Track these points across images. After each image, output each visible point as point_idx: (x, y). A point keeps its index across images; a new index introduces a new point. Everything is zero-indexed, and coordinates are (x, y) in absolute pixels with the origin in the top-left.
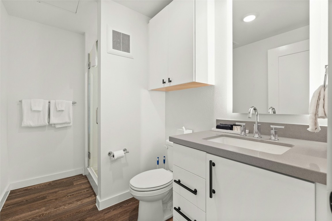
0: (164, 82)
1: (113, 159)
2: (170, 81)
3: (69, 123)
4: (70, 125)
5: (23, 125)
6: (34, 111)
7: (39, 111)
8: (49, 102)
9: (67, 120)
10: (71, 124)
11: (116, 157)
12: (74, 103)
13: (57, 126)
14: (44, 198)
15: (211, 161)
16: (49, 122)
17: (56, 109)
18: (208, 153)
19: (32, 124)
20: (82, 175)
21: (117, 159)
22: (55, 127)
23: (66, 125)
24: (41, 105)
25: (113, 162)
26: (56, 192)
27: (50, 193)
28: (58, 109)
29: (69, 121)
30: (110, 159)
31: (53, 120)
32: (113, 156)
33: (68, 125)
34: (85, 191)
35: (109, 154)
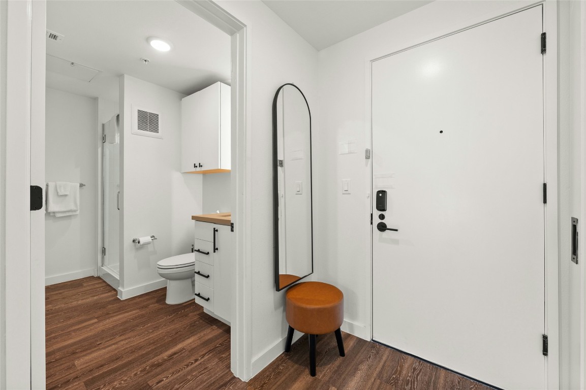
0: (195, 166)
1: (139, 245)
2: (200, 166)
3: (75, 211)
4: (76, 214)
8: (47, 185)
9: (73, 207)
10: (78, 212)
11: (141, 243)
12: (81, 185)
13: (58, 215)
15: (214, 229)
17: (58, 193)
18: (215, 223)
20: (93, 277)
21: (143, 245)
22: (55, 216)
23: (70, 214)
25: (138, 249)
26: (60, 293)
28: (60, 194)
29: (75, 209)
30: (135, 246)
31: (52, 207)
32: (139, 242)
33: (74, 213)
34: (101, 288)
35: (134, 241)
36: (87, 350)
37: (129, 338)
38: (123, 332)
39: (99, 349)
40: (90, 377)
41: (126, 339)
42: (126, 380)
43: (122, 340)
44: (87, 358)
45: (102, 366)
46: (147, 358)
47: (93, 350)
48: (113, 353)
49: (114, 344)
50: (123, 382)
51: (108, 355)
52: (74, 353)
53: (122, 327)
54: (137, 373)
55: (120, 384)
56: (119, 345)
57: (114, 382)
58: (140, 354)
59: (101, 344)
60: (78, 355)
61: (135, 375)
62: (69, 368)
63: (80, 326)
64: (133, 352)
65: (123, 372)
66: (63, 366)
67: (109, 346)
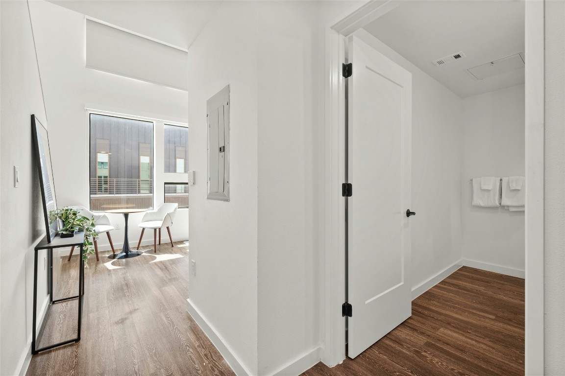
5: (473, 204)
6: (484, 190)
7: (489, 191)
8: (501, 180)
13: (512, 209)
14: (488, 282)
16: (500, 204)
17: (510, 188)
19: (482, 204)
24: (491, 183)
26: (503, 284)
27: (496, 282)
31: (506, 201)
36: (458, 329)
37: (494, 348)
38: (497, 340)
39: (463, 335)
40: (433, 343)
41: (489, 346)
42: (442, 365)
43: (485, 344)
44: (449, 332)
45: (447, 344)
46: (477, 371)
47: (460, 332)
48: (465, 345)
49: (476, 341)
50: (440, 363)
51: (462, 343)
52: (449, 324)
53: (502, 337)
54: (455, 370)
55: (437, 363)
56: (478, 345)
57: (437, 357)
58: (480, 364)
59: (470, 333)
60: (449, 327)
61: (453, 369)
62: (434, 328)
63: (478, 313)
64: (478, 358)
65: (450, 360)
66: (434, 325)
67: (471, 339)
